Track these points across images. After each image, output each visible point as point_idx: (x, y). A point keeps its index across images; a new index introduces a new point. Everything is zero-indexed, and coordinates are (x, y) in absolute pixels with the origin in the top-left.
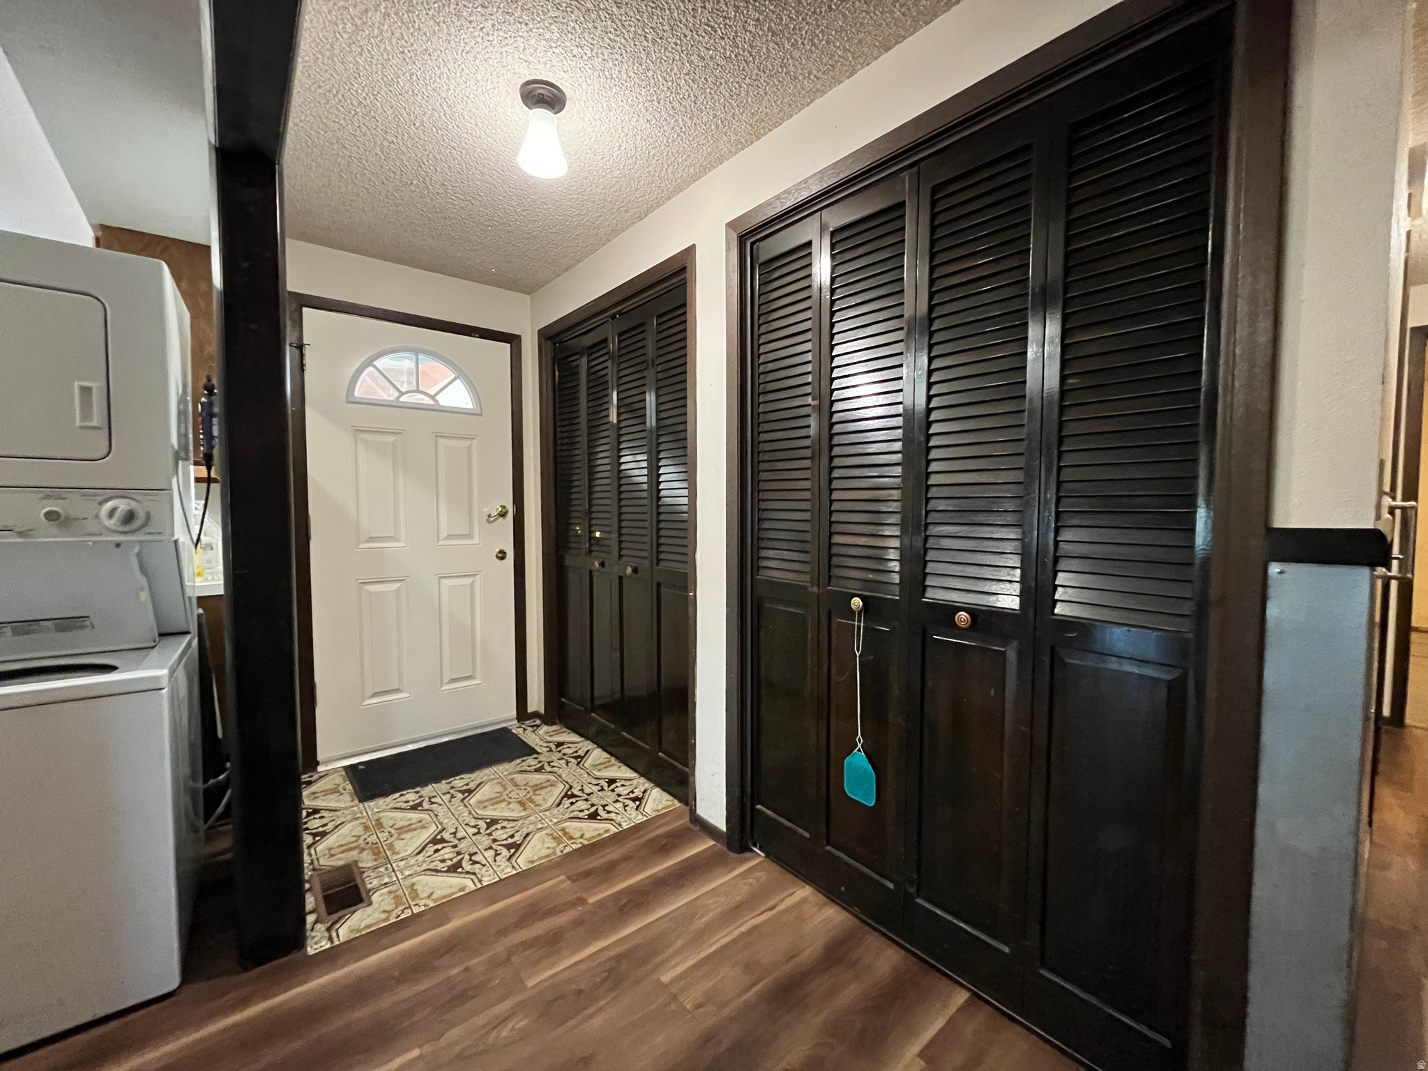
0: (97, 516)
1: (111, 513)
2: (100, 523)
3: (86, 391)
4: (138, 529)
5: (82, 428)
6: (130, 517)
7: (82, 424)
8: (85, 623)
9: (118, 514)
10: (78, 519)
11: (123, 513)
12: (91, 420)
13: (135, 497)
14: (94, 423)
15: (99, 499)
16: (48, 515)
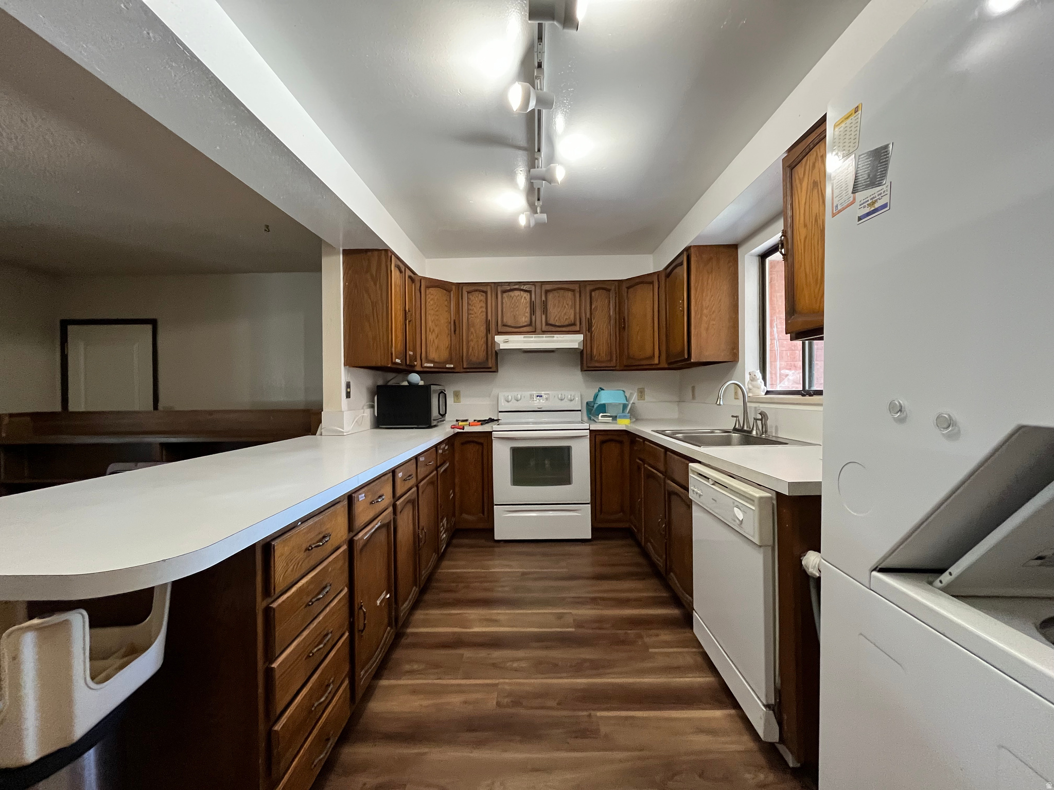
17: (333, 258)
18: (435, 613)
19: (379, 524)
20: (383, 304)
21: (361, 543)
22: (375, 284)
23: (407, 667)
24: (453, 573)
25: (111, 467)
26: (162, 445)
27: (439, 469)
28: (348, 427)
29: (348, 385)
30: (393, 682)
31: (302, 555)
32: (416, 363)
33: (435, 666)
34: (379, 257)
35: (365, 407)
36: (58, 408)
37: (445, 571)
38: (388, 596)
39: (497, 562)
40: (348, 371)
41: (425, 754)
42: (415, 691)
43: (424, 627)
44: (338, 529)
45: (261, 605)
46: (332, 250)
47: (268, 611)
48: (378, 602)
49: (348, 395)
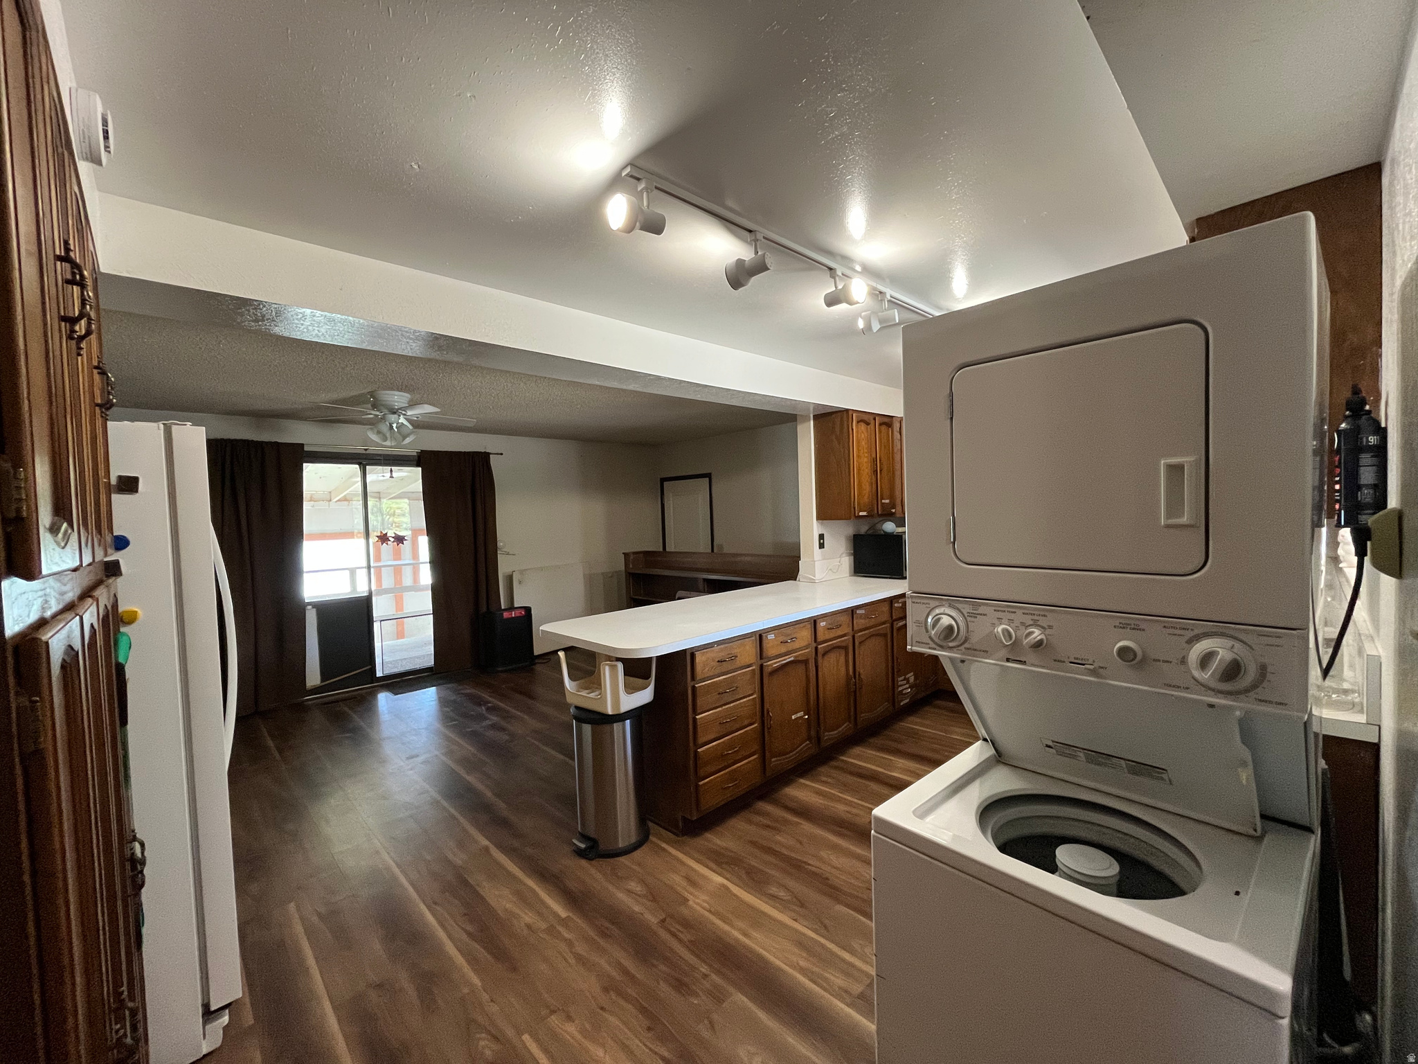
0: (1183, 661)
1: (1206, 660)
2: (1189, 671)
3: (1176, 471)
4: (1246, 691)
5: (1168, 526)
6: (1233, 671)
7: (1171, 521)
8: (1163, 776)
9: (1214, 665)
10: (1159, 661)
11: (1224, 666)
12: (1181, 515)
13: (1242, 636)
14: (1184, 520)
15: (1189, 634)
16: (1123, 652)
17: (806, 425)
18: (870, 752)
19: (792, 659)
20: (845, 461)
21: (770, 669)
22: (839, 443)
23: (824, 779)
24: (913, 729)
25: (680, 593)
26: (705, 580)
27: (895, 623)
28: (819, 576)
29: (821, 537)
30: (808, 783)
31: (715, 664)
32: (894, 511)
33: (846, 787)
34: (842, 418)
35: (844, 555)
36: (661, 550)
37: (909, 725)
38: (807, 717)
39: (957, 730)
40: (822, 524)
41: (801, 824)
42: (819, 793)
43: (854, 759)
44: (748, 654)
45: (690, 684)
46: (806, 419)
47: (694, 688)
48: (793, 717)
49: (822, 546)
